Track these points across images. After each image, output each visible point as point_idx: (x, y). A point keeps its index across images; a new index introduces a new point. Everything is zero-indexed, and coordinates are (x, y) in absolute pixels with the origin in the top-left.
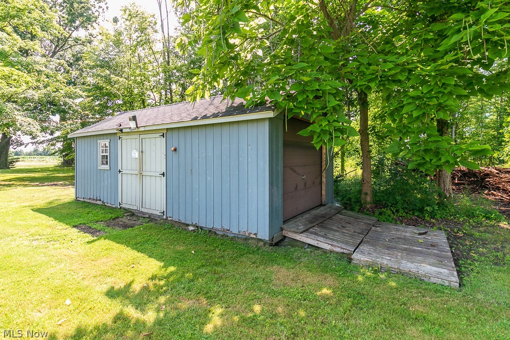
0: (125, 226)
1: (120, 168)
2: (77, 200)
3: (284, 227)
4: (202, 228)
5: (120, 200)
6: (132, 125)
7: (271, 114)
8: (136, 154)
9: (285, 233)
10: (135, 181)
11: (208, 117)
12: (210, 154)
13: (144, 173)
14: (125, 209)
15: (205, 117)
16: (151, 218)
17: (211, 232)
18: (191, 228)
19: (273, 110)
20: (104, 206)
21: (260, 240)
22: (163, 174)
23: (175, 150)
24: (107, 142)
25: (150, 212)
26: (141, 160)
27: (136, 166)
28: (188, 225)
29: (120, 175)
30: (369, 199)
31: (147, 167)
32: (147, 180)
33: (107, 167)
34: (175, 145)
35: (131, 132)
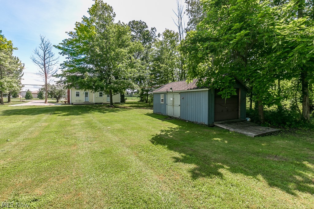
0: (169, 120)
1: (167, 103)
2: (154, 113)
3: (214, 122)
4: (190, 121)
5: (167, 113)
6: (171, 90)
7: (208, 89)
8: (172, 99)
9: (214, 124)
10: (171, 107)
11: (192, 89)
12: (193, 100)
13: (174, 105)
14: (168, 116)
15: (191, 89)
16: (176, 118)
17: (193, 123)
18: (187, 121)
19: (208, 88)
20: (162, 115)
21: (206, 125)
22: (180, 105)
23: (183, 98)
24: (163, 95)
25: (176, 117)
26: (173, 101)
27: (172, 103)
28: (186, 121)
29: (167, 105)
30: (262, 118)
31: (175, 103)
32: (175, 107)
33: (163, 103)
34: (183, 97)
35: (171, 93)
